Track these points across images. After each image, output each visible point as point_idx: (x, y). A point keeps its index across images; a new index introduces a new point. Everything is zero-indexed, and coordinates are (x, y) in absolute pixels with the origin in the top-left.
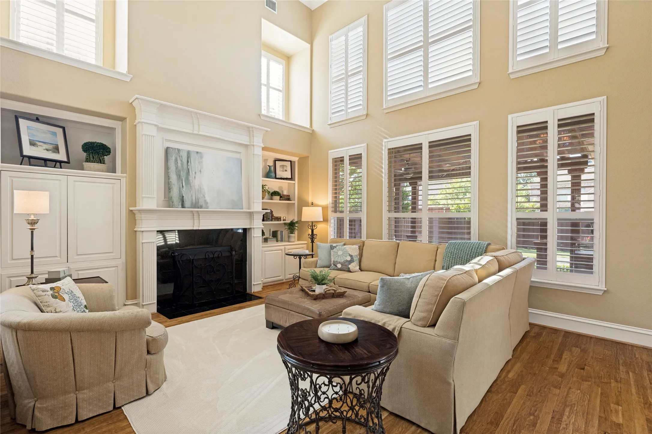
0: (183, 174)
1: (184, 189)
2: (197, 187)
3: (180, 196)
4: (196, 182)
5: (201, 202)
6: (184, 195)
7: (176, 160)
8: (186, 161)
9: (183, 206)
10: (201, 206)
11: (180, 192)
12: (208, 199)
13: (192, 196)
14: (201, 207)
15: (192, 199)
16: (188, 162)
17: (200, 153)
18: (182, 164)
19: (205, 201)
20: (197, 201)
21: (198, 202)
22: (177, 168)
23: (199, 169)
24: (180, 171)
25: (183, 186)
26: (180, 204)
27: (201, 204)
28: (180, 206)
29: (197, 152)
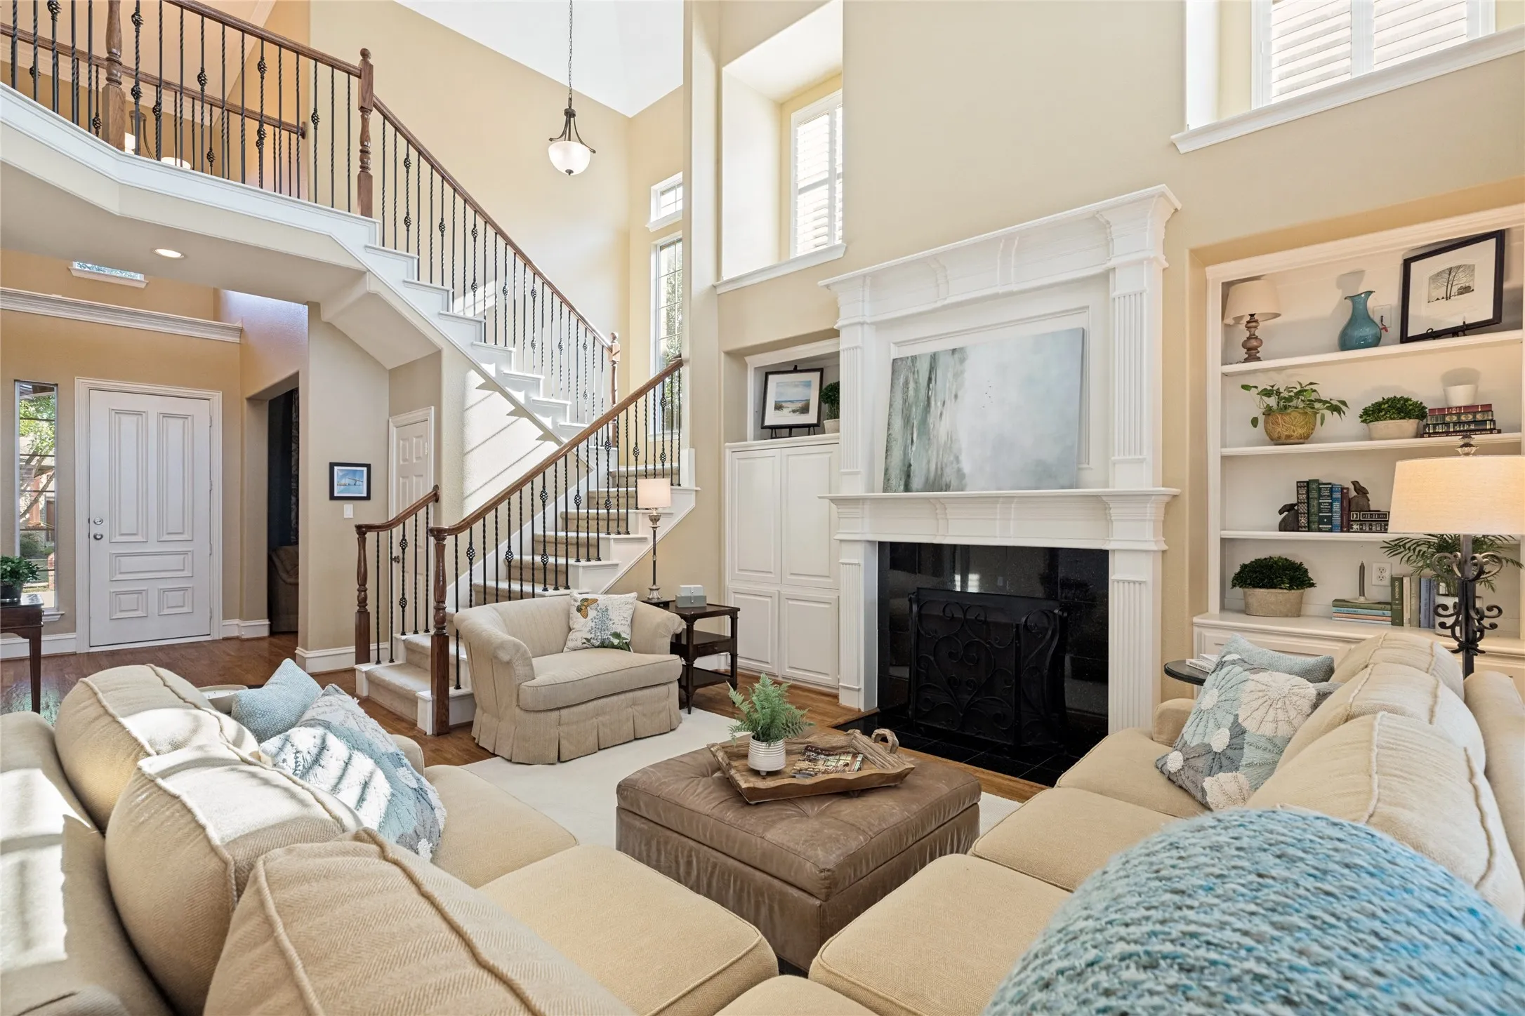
0: (916, 413)
1: (914, 449)
2: (943, 438)
3: (904, 465)
4: (941, 428)
5: (949, 475)
6: (912, 462)
7: (906, 383)
8: (927, 379)
9: (907, 488)
10: (946, 485)
11: (905, 454)
12: (967, 467)
13: (929, 462)
14: (947, 488)
15: (928, 470)
16: (930, 379)
17: (962, 349)
18: (917, 390)
19: (959, 470)
20: (939, 473)
21: (942, 474)
22: (905, 401)
23: (954, 393)
24: (910, 406)
25: (912, 441)
26: (902, 483)
27: (948, 480)
28: (902, 488)
29: (954, 351)
